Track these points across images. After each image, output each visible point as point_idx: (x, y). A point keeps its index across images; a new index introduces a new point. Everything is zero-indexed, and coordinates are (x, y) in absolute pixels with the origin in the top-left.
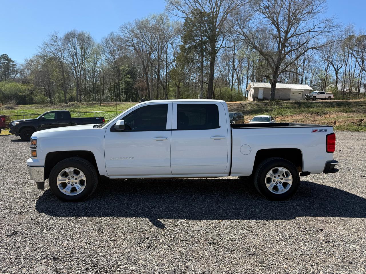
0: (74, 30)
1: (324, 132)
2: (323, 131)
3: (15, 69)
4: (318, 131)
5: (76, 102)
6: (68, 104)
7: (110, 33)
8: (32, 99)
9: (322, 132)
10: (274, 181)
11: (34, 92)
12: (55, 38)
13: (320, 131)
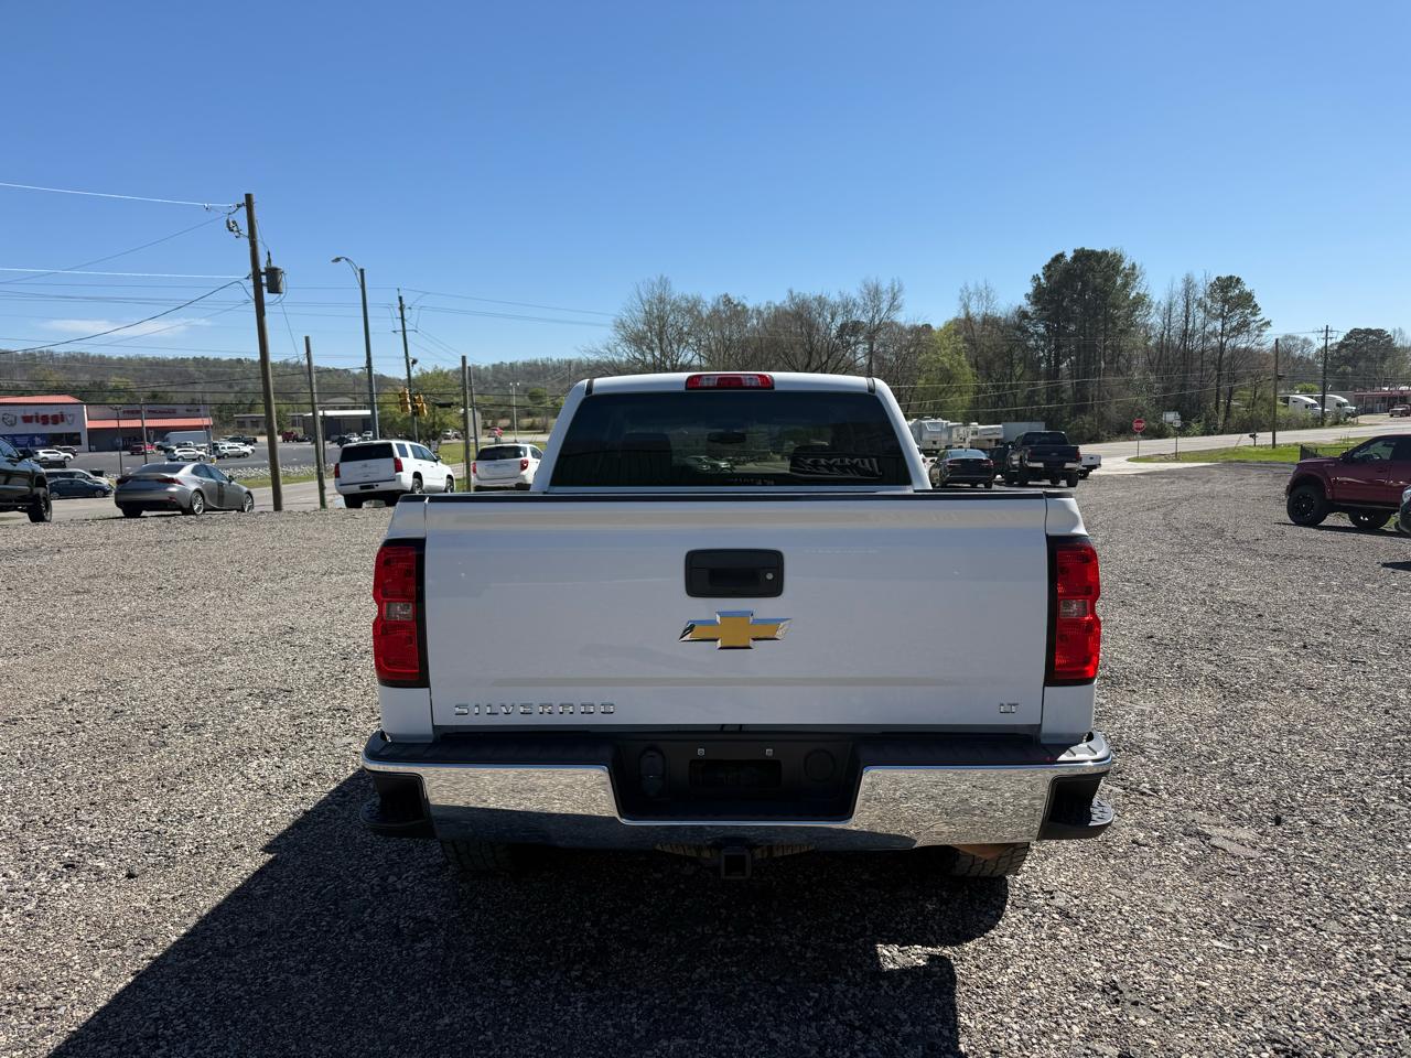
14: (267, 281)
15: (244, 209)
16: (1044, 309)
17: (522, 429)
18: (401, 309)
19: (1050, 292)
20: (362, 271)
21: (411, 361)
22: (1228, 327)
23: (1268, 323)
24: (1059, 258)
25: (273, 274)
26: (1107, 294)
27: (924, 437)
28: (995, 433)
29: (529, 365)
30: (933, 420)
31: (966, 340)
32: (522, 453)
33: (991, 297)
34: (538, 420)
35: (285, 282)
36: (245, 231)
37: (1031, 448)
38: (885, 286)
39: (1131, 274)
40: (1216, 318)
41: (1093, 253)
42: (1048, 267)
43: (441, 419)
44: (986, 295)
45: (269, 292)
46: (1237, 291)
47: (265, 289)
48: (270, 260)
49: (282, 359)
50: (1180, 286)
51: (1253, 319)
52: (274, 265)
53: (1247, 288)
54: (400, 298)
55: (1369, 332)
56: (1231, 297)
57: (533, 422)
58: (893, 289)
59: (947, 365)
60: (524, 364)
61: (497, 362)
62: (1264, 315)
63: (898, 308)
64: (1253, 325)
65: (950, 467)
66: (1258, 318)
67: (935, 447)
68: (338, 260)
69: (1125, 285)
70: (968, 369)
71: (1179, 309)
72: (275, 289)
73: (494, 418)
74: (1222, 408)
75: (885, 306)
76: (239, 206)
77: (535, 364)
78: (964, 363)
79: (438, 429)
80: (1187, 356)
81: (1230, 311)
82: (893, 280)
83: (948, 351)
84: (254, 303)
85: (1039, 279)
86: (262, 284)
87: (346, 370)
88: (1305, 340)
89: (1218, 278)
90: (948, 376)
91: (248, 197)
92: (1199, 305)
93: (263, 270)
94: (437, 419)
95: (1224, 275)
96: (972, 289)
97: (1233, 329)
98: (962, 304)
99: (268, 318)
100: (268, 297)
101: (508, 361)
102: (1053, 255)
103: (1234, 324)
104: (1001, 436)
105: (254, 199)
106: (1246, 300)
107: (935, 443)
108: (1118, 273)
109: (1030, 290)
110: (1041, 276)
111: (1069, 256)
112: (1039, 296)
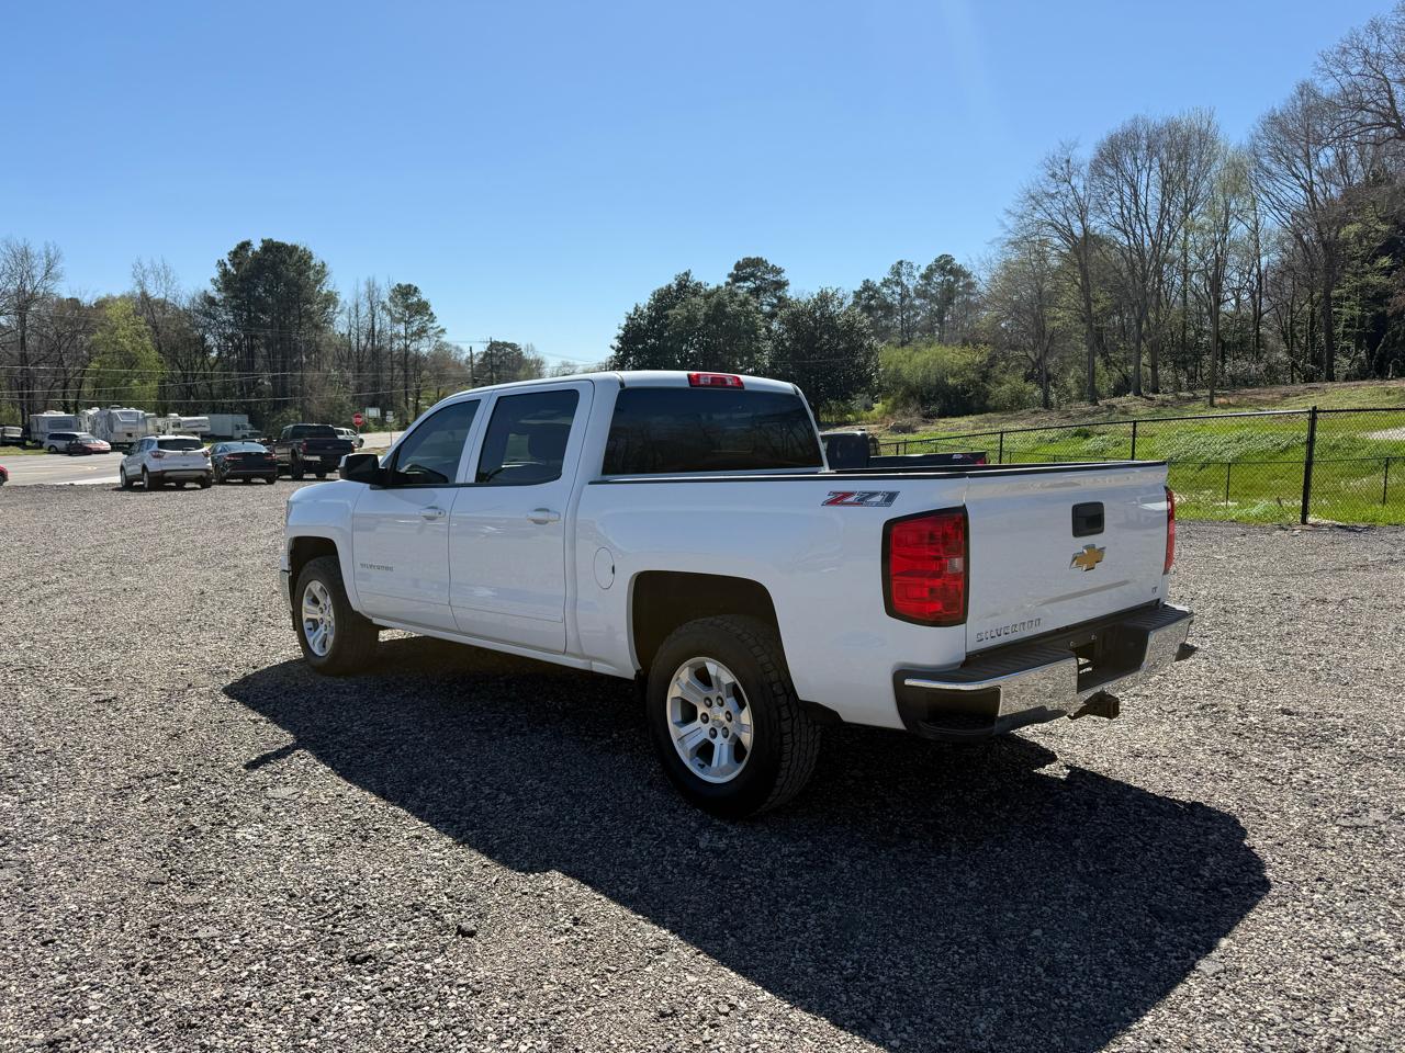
0: (1135, 120)
1: (878, 504)
2: (878, 499)
3: (972, 298)
4: (851, 499)
5: (1130, 395)
6: (1097, 404)
7: (1292, 90)
8: (987, 395)
9: (871, 504)
10: (705, 718)
11: (995, 372)
12: (1062, 171)
13: (863, 499)
16: (235, 297)
19: (241, 280)
22: (409, 331)
23: (443, 331)
24: (245, 246)
26: (300, 288)
27: (116, 429)
28: (200, 426)
30: (125, 410)
31: (148, 322)
33: (171, 277)
37: (306, 441)
38: (36, 248)
39: (322, 272)
40: (398, 321)
41: (283, 245)
42: (234, 254)
44: (164, 274)
46: (416, 299)
50: (363, 289)
51: (431, 325)
53: (424, 297)
55: (505, 345)
56: (409, 302)
58: (48, 255)
59: (129, 348)
62: (440, 322)
63: (57, 277)
64: (431, 332)
65: (229, 461)
66: (435, 325)
67: (130, 440)
69: (318, 282)
70: (154, 354)
71: (364, 310)
74: (411, 405)
75: (39, 272)
78: (149, 347)
80: (376, 354)
81: (410, 317)
82: (46, 243)
83: (128, 333)
85: (225, 265)
88: (457, 348)
89: (398, 285)
90: (130, 361)
92: (383, 308)
95: (404, 283)
96: (147, 266)
97: (413, 334)
98: (135, 280)
102: (239, 242)
103: (415, 329)
104: (207, 429)
106: (422, 308)
107: (130, 435)
108: (310, 268)
109: (216, 275)
110: (228, 262)
111: (257, 246)
112: (227, 280)
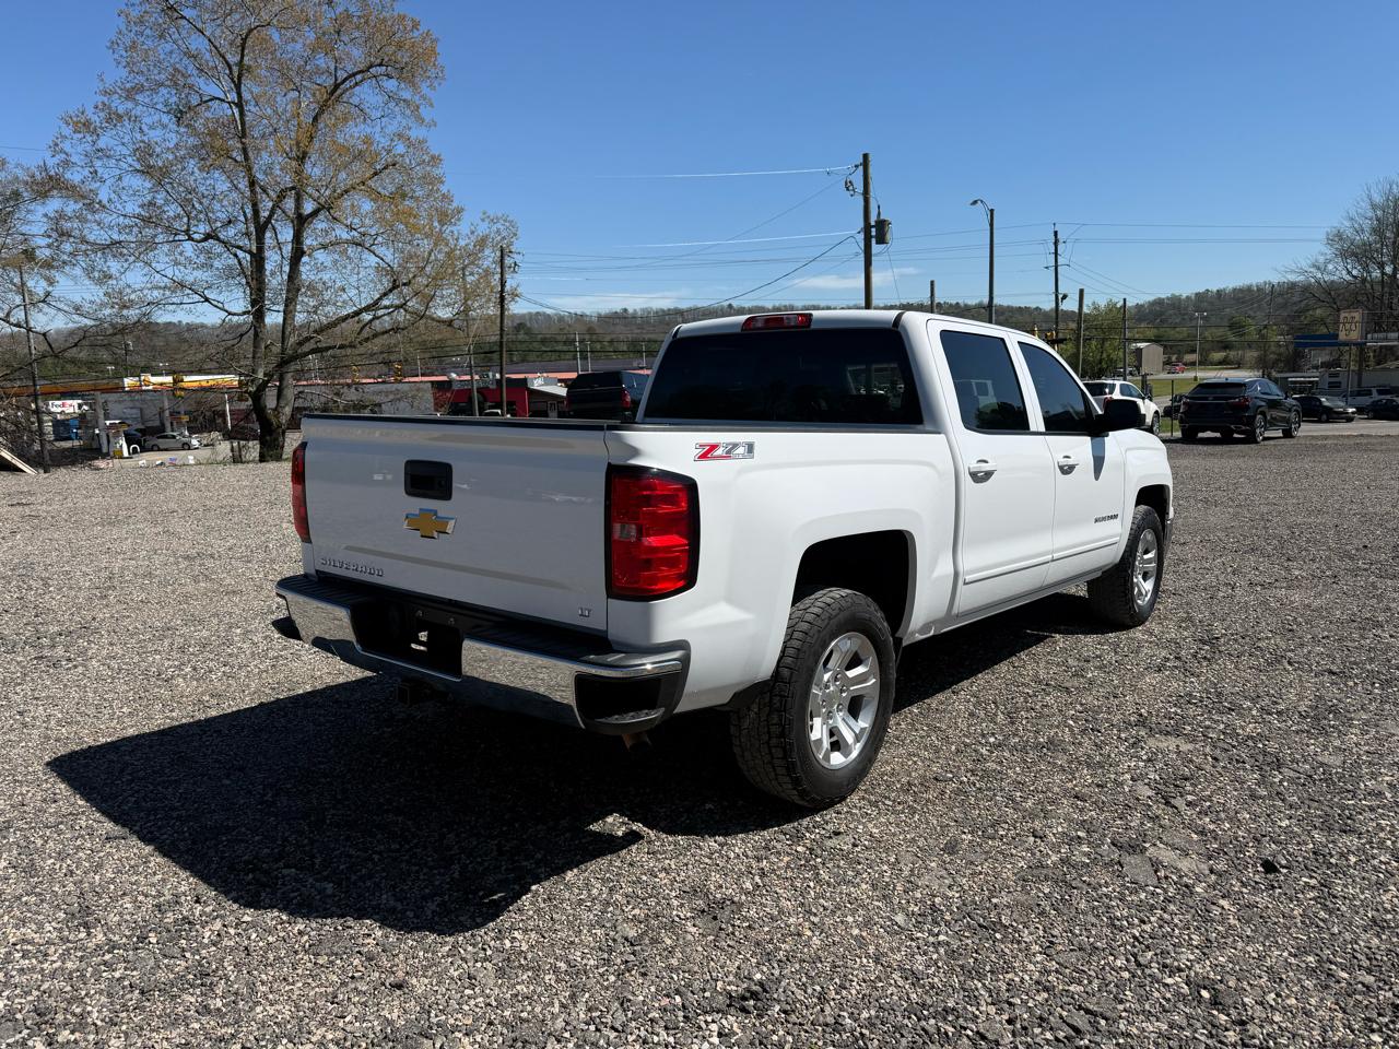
14: (876, 232)
15: (861, 168)
17: (1212, 364)
18: (1056, 243)
20: (992, 211)
21: (1060, 297)
25: (882, 225)
29: (1241, 290)
32: (1107, 390)
34: (1232, 354)
35: (893, 233)
36: (860, 188)
43: (1109, 356)
45: (877, 243)
47: (874, 241)
48: (879, 213)
49: (977, 301)
52: (882, 218)
54: (1056, 233)
57: (1226, 357)
60: (1235, 290)
61: (1202, 290)
68: (975, 202)
72: (881, 240)
73: (1179, 353)
76: (857, 166)
77: (1249, 289)
79: (1105, 366)
84: (863, 255)
86: (871, 237)
87: (1037, 308)
91: (866, 156)
93: (873, 223)
94: (1104, 355)
99: (873, 268)
100: (875, 248)
101: (1214, 288)
105: (871, 158)
